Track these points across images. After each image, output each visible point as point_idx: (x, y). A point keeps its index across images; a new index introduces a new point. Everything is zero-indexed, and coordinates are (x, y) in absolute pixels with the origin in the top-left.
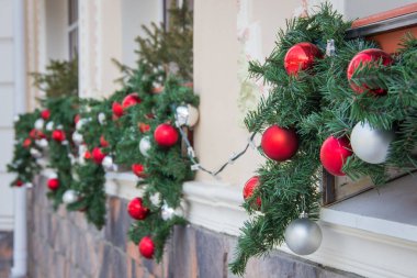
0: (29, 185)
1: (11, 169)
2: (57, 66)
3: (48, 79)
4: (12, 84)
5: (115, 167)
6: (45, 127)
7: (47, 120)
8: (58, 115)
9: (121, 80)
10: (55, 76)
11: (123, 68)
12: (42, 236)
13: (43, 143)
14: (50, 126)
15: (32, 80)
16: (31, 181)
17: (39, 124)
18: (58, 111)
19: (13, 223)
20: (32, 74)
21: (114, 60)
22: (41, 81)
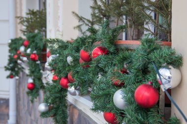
0: (17, 78)
1: (7, 69)
2: (32, 13)
3: (28, 21)
4: (8, 21)
5: (77, 93)
6: (25, 51)
7: (27, 47)
8: (33, 44)
9: (79, 27)
10: (31, 18)
11: (81, 19)
12: (24, 106)
13: (25, 59)
14: (29, 51)
15: (19, 21)
16: (18, 76)
17: (22, 49)
18: (33, 41)
19: (9, 95)
20: (18, 17)
21: (73, 13)
22: (24, 21)
